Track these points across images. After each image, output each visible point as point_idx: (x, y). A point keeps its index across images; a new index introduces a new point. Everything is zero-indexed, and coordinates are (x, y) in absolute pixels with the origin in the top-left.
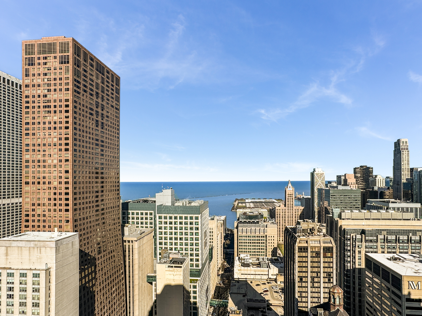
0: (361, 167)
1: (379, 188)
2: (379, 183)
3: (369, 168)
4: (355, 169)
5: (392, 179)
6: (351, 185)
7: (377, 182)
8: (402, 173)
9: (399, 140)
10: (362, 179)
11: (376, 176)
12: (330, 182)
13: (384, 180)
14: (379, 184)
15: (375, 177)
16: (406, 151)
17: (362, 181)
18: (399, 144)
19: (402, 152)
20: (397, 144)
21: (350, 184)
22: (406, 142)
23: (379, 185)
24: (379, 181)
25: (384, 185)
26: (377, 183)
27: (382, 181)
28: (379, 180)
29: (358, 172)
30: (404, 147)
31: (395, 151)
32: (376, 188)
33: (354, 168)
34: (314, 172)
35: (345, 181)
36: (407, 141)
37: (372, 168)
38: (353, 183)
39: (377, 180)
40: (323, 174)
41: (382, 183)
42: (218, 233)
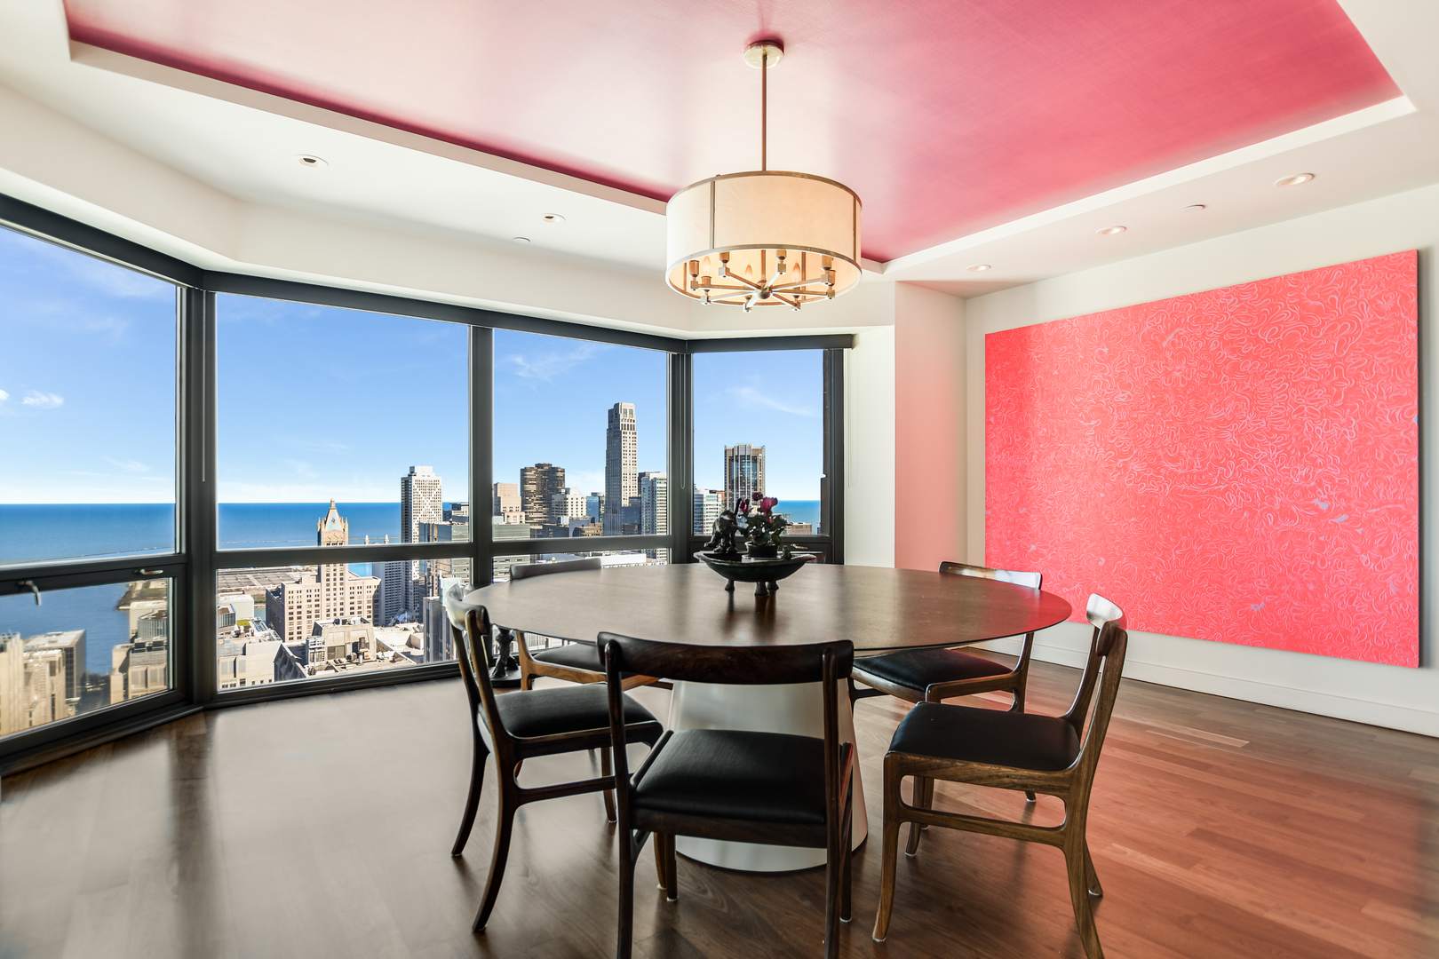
0: (539, 466)
1: (571, 519)
2: (575, 507)
3: (555, 470)
4: (524, 471)
5: (604, 499)
6: (510, 514)
7: (569, 504)
8: (623, 484)
9: (617, 406)
10: (541, 499)
11: (567, 491)
12: (457, 507)
13: (585, 501)
14: (575, 510)
15: (566, 493)
16: (631, 432)
17: (540, 504)
18: (617, 415)
19: (623, 435)
20: (614, 415)
21: (508, 510)
22: (631, 411)
23: (575, 513)
24: (575, 504)
25: (585, 513)
26: (569, 507)
27: (579, 504)
28: (574, 501)
29: (531, 480)
30: (627, 423)
31: (609, 430)
32: (565, 521)
33: (521, 470)
34: (410, 476)
36: (633, 408)
37: (563, 471)
38: (514, 509)
39: (569, 501)
40: (436, 483)
41: (579, 507)
42: (35, 698)
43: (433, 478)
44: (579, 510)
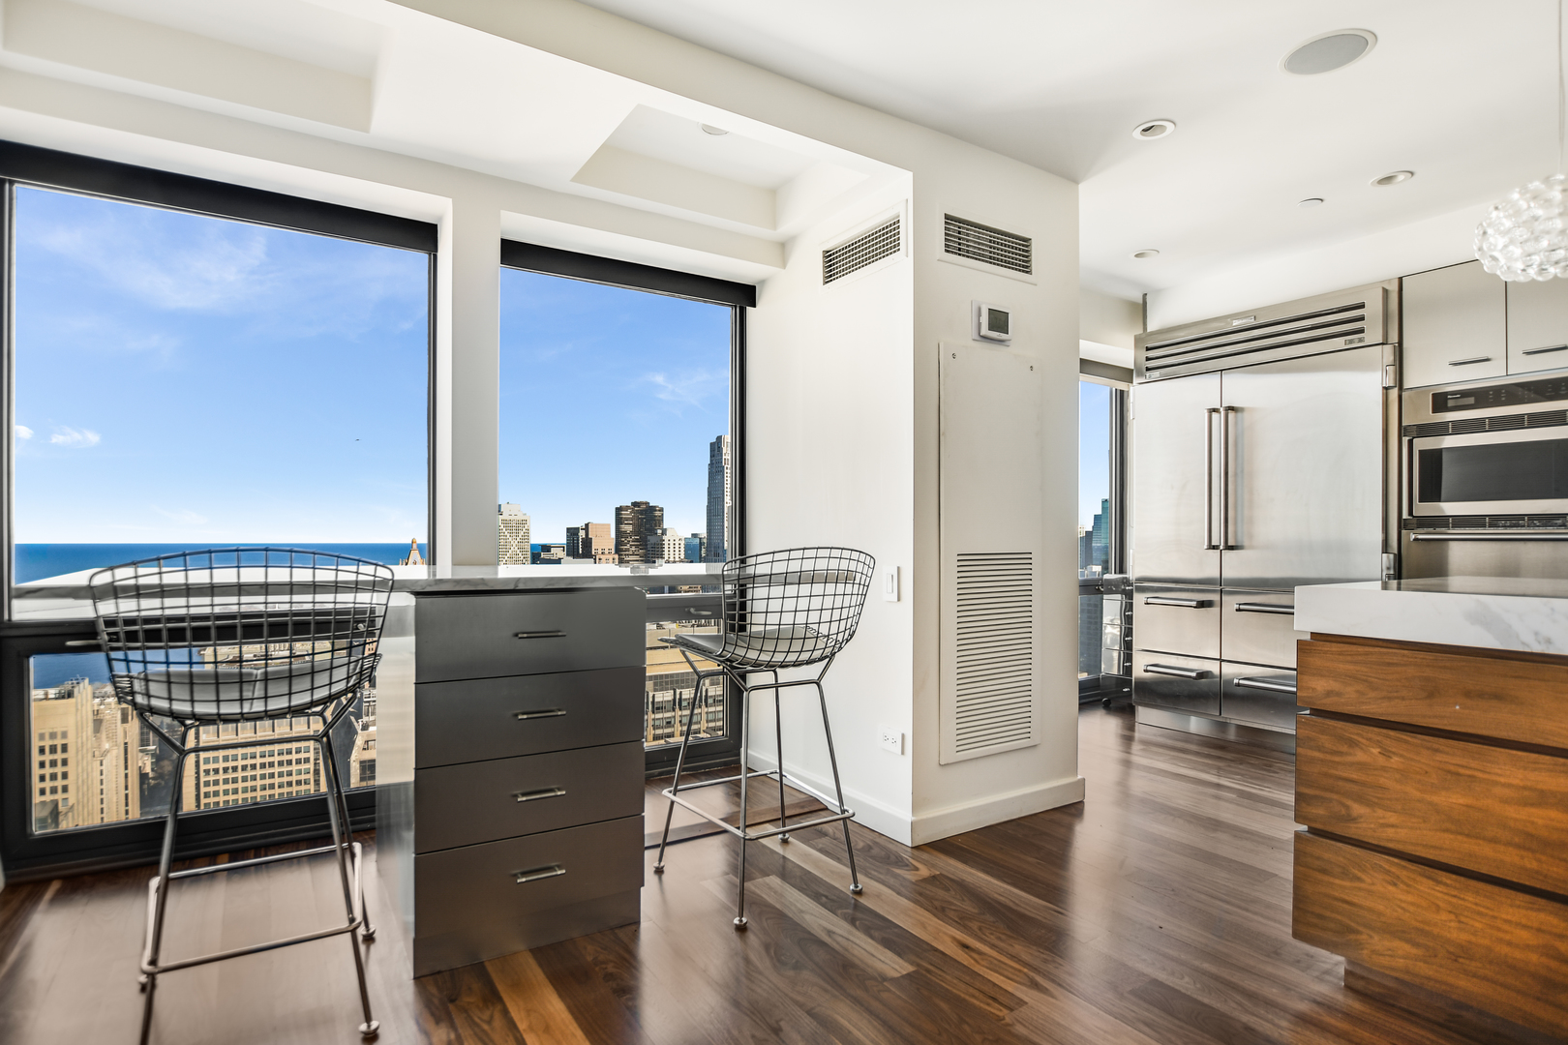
0: (635, 504)
2: (672, 549)
3: (653, 509)
4: (619, 510)
5: (705, 541)
6: (602, 557)
7: (666, 546)
9: (719, 439)
10: (636, 540)
11: (664, 532)
12: (546, 548)
13: (683, 543)
14: (672, 553)
15: (662, 534)
17: (636, 546)
18: (720, 449)
19: (725, 471)
20: (716, 449)
21: (600, 552)
23: (672, 556)
24: (672, 546)
25: (683, 556)
26: (666, 549)
27: (677, 546)
28: (672, 542)
29: (627, 519)
30: (729, 458)
31: (711, 465)
33: (617, 509)
35: (588, 542)
37: (662, 510)
38: (606, 552)
39: (666, 542)
40: (524, 522)
41: (677, 549)
42: (107, 746)
43: (521, 517)
44: (677, 553)
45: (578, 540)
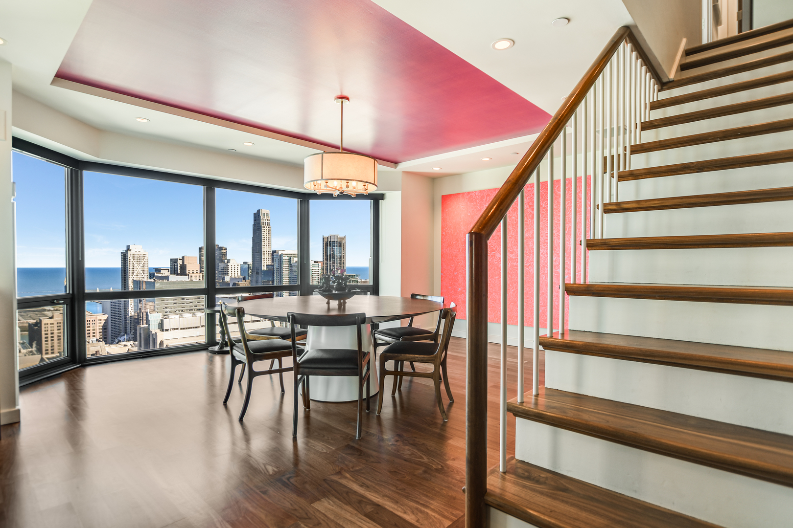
1: (231, 278)
2: (233, 270)
3: (222, 248)
5: (251, 266)
6: (192, 275)
7: (230, 269)
8: (263, 257)
9: (259, 211)
11: (229, 261)
12: (158, 270)
13: (239, 267)
14: (233, 272)
15: (228, 262)
16: (268, 226)
18: (259, 216)
19: (262, 228)
20: (257, 216)
21: (191, 272)
22: (267, 215)
23: (233, 274)
24: (233, 269)
25: (239, 274)
26: (230, 271)
27: (236, 269)
28: (233, 267)
30: (265, 221)
31: (254, 225)
32: (227, 279)
33: (200, 248)
34: (127, 251)
35: (183, 267)
36: (269, 213)
37: (226, 249)
38: (195, 272)
39: (230, 267)
40: (145, 255)
41: (236, 271)
43: (142, 252)
44: (236, 272)
45: (177, 266)
